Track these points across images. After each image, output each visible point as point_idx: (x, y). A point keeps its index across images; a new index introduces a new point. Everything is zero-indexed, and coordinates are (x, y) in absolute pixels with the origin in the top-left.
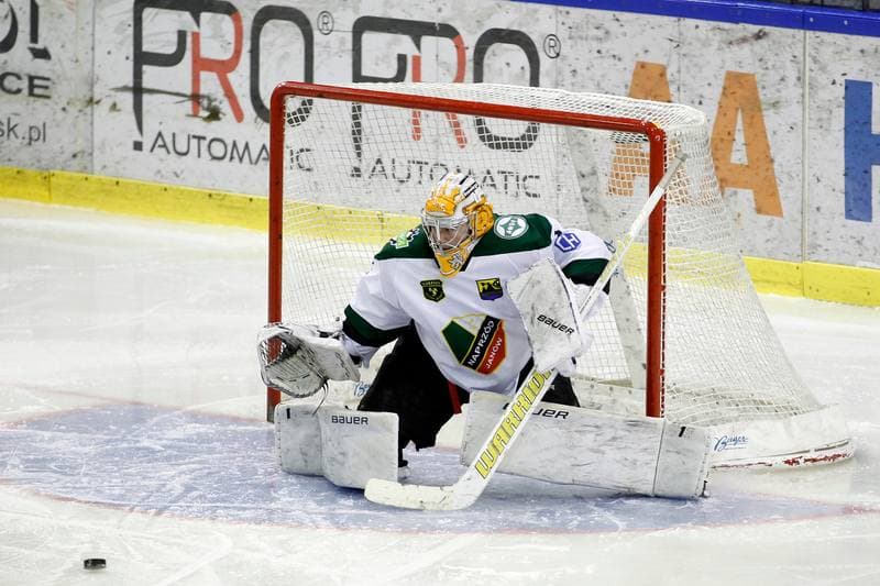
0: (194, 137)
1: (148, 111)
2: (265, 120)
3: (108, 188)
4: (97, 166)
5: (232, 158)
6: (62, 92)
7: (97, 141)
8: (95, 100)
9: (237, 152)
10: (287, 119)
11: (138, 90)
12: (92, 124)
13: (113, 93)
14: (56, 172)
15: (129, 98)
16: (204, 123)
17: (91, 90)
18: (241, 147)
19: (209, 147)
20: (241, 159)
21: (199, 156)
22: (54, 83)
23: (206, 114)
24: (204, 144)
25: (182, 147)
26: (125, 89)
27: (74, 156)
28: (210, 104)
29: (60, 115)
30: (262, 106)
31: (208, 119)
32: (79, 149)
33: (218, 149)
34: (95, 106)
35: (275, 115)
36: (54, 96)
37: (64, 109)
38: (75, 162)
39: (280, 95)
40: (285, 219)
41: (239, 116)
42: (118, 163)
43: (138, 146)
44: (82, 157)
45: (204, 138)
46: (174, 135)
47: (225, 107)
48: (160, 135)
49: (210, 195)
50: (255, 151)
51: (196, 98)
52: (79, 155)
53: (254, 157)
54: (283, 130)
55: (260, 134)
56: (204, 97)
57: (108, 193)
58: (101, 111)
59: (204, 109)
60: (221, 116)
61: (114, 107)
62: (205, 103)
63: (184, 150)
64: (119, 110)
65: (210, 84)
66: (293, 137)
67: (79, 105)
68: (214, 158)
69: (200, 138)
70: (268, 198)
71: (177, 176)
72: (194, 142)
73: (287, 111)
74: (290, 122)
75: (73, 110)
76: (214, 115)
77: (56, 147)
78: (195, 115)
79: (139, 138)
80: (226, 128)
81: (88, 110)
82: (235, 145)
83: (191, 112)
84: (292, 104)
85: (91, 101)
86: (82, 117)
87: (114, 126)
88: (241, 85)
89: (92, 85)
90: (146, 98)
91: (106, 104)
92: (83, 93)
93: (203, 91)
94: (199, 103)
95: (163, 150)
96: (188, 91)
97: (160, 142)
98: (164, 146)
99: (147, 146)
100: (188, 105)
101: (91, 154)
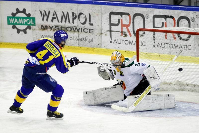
0: (122, 40)
1: (113, 35)
2: (136, 36)
3: (105, 51)
4: (103, 46)
6: (96, 32)
7: (103, 42)
8: (102, 33)
9: (130, 43)
10: (139, 36)
11: (111, 31)
12: (102, 38)
13: (106, 32)
14: (95, 48)
15: (109, 33)
16: (124, 37)
17: (101, 31)
18: (131, 42)
19: (125, 42)
20: (131, 44)
21: (123, 44)
22: (94, 30)
23: (124, 35)
24: (124, 41)
25: (119, 42)
26: (108, 31)
27: (98, 45)
28: (125, 33)
29: (95, 36)
30: (135, 33)
31: (124, 36)
32: (99, 43)
33: (127, 42)
34: (102, 34)
36: (94, 33)
37: (96, 35)
38: (99, 46)
39: (138, 31)
40: (140, 56)
41: (131, 36)
42: (107, 46)
43: (111, 42)
44: (100, 45)
45: (124, 40)
46: (118, 40)
47: (128, 34)
48: (115, 40)
49: (125, 52)
50: (134, 43)
51: (122, 32)
52: (99, 44)
53: (134, 44)
54: (139, 38)
55: (134, 39)
56: (123, 32)
57: (105, 52)
58: (103, 35)
59: (124, 34)
60: (127, 36)
61: (106, 35)
62: (124, 33)
63: (120, 43)
64: (107, 35)
65: (125, 29)
66: (141, 39)
67: (99, 34)
68: (126, 44)
69: (123, 40)
70: (136, 52)
71: (119, 48)
72: (122, 41)
73: (140, 34)
74: (140, 36)
75: (98, 36)
76: (126, 35)
77: (95, 43)
78: (122, 36)
79: (111, 41)
80: (128, 38)
81: (101, 35)
82: (130, 41)
83: (121, 35)
85: (101, 34)
86: (100, 37)
87: (106, 38)
88: (131, 29)
89: (101, 30)
90: (112, 32)
91: (104, 34)
92: (100, 32)
93: (123, 31)
94: (123, 33)
95: (116, 43)
96: (120, 31)
97: (115, 41)
98: (116, 42)
99: (113, 42)
100: (121, 34)
101: (102, 44)
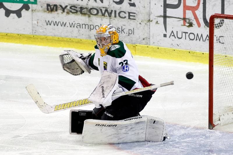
0: (184, 32)
1: (168, 24)
2: (208, 27)
3: (155, 50)
4: (152, 43)
5: (197, 39)
6: (140, 17)
7: (151, 34)
8: (151, 20)
9: (198, 37)
10: (215, 26)
11: (165, 17)
12: (150, 28)
13: (156, 18)
14: (138, 45)
15: (161, 20)
16: (187, 28)
17: (149, 17)
18: (200, 36)
19: (189, 36)
20: (200, 40)
21: (186, 39)
22: (137, 15)
23: (188, 25)
24: (187, 35)
25: (180, 36)
26: (160, 16)
27: (144, 39)
28: (189, 21)
29: (139, 25)
30: (207, 22)
31: (188, 26)
32: (145, 37)
33: (192, 37)
34: (151, 22)
35: (211, 25)
36: (137, 19)
37: (140, 23)
38: (144, 41)
39: (212, 18)
40: (214, 60)
41: (199, 25)
42: (158, 41)
43: (165, 36)
44: (146, 40)
45: (187, 33)
46: (177, 32)
47: (194, 22)
48: (172, 32)
49: (189, 52)
50: (204, 37)
51: (184, 19)
52: (145, 39)
53: (204, 39)
54: (214, 30)
55: (206, 31)
56: (187, 19)
57: (155, 51)
58: (153, 24)
59: (187, 23)
60: (193, 25)
61: (157, 22)
62: (188, 21)
63: (181, 37)
64: (159, 24)
65: (189, 14)
66: (217, 32)
67: (145, 22)
68: (191, 39)
69: (186, 33)
70: (208, 53)
71: (178, 46)
72: (184, 34)
73: (215, 23)
74: (216, 27)
75: (143, 24)
76: (191, 25)
77: (138, 36)
78: (184, 25)
79: (165, 33)
80: (195, 29)
81: (148, 24)
82: (198, 35)
83: (183, 24)
84: (217, 21)
85: (149, 21)
86: (146, 26)
87: (157, 29)
88: (199, 15)
89: (150, 16)
90: (168, 19)
91: (154, 21)
92: (147, 18)
93: (187, 17)
94: (185, 21)
95: (174, 37)
96: (182, 17)
97: (172, 34)
98: (174, 36)
99: (168, 35)
100: (182, 22)
101: (149, 39)
